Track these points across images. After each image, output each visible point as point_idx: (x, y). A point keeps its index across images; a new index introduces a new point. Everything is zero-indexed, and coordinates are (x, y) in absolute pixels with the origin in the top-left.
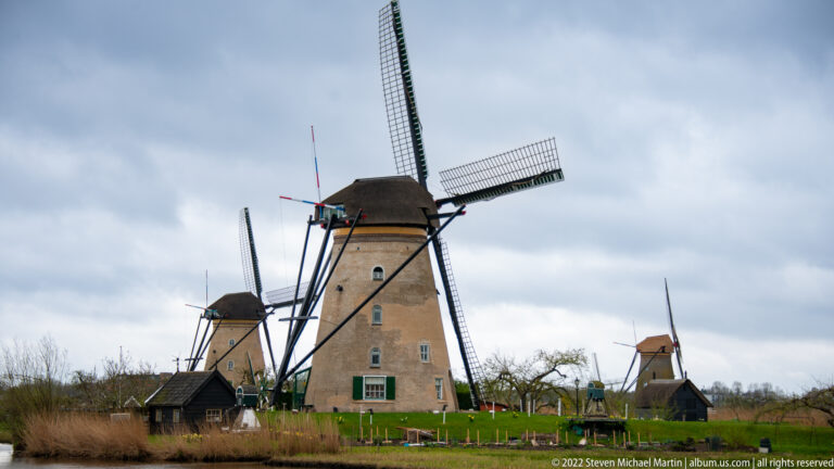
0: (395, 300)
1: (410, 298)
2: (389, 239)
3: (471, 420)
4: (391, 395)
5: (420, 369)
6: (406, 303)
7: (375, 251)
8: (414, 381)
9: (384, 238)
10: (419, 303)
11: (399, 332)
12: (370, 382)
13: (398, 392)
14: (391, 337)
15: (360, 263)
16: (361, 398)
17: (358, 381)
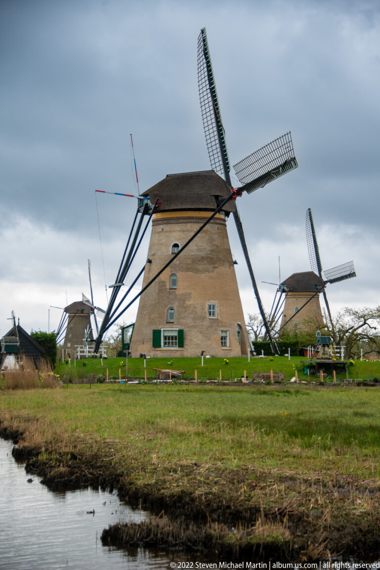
0: (188, 270)
1: (200, 267)
2: (185, 221)
3: (227, 363)
4: (181, 344)
5: (206, 323)
6: (197, 271)
7: (175, 231)
8: (201, 332)
9: (181, 221)
10: (209, 271)
11: (190, 294)
12: (167, 334)
13: (187, 342)
14: (184, 298)
15: (163, 241)
16: (160, 346)
17: (157, 334)
